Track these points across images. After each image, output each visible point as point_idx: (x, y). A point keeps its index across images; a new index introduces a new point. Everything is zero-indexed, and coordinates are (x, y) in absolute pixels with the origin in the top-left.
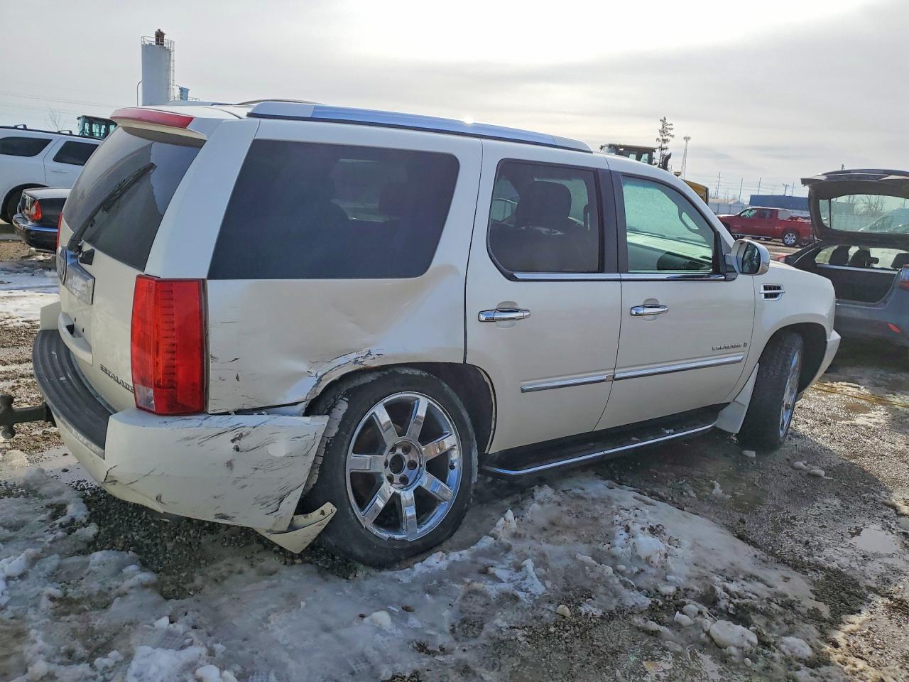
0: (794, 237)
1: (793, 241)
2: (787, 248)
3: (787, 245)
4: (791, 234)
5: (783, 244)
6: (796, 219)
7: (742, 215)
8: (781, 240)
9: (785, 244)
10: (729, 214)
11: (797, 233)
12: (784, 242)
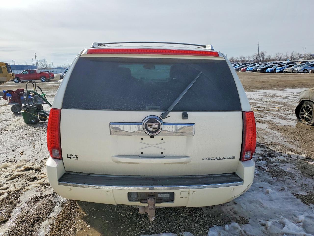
0: (44, 78)
1: (45, 80)
2: (43, 83)
3: (43, 82)
4: (43, 78)
5: (41, 82)
6: (43, 72)
7: (23, 73)
8: (40, 80)
9: (42, 81)
10: (18, 73)
11: (45, 77)
12: (41, 81)
